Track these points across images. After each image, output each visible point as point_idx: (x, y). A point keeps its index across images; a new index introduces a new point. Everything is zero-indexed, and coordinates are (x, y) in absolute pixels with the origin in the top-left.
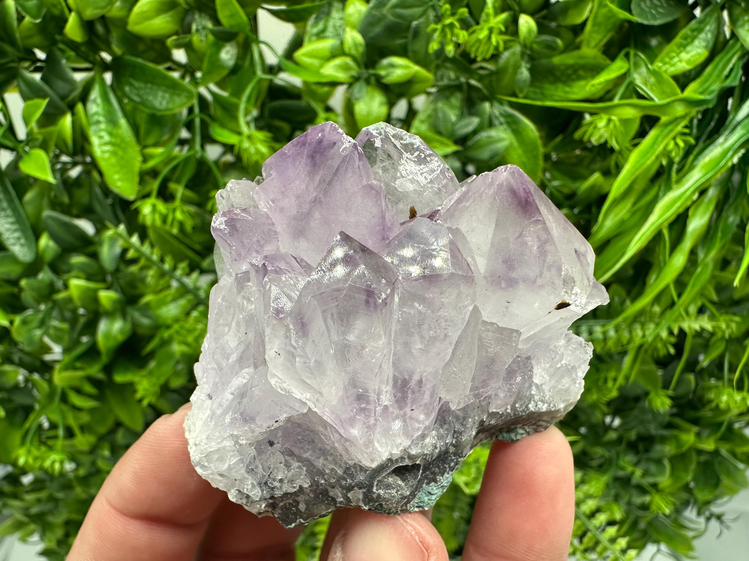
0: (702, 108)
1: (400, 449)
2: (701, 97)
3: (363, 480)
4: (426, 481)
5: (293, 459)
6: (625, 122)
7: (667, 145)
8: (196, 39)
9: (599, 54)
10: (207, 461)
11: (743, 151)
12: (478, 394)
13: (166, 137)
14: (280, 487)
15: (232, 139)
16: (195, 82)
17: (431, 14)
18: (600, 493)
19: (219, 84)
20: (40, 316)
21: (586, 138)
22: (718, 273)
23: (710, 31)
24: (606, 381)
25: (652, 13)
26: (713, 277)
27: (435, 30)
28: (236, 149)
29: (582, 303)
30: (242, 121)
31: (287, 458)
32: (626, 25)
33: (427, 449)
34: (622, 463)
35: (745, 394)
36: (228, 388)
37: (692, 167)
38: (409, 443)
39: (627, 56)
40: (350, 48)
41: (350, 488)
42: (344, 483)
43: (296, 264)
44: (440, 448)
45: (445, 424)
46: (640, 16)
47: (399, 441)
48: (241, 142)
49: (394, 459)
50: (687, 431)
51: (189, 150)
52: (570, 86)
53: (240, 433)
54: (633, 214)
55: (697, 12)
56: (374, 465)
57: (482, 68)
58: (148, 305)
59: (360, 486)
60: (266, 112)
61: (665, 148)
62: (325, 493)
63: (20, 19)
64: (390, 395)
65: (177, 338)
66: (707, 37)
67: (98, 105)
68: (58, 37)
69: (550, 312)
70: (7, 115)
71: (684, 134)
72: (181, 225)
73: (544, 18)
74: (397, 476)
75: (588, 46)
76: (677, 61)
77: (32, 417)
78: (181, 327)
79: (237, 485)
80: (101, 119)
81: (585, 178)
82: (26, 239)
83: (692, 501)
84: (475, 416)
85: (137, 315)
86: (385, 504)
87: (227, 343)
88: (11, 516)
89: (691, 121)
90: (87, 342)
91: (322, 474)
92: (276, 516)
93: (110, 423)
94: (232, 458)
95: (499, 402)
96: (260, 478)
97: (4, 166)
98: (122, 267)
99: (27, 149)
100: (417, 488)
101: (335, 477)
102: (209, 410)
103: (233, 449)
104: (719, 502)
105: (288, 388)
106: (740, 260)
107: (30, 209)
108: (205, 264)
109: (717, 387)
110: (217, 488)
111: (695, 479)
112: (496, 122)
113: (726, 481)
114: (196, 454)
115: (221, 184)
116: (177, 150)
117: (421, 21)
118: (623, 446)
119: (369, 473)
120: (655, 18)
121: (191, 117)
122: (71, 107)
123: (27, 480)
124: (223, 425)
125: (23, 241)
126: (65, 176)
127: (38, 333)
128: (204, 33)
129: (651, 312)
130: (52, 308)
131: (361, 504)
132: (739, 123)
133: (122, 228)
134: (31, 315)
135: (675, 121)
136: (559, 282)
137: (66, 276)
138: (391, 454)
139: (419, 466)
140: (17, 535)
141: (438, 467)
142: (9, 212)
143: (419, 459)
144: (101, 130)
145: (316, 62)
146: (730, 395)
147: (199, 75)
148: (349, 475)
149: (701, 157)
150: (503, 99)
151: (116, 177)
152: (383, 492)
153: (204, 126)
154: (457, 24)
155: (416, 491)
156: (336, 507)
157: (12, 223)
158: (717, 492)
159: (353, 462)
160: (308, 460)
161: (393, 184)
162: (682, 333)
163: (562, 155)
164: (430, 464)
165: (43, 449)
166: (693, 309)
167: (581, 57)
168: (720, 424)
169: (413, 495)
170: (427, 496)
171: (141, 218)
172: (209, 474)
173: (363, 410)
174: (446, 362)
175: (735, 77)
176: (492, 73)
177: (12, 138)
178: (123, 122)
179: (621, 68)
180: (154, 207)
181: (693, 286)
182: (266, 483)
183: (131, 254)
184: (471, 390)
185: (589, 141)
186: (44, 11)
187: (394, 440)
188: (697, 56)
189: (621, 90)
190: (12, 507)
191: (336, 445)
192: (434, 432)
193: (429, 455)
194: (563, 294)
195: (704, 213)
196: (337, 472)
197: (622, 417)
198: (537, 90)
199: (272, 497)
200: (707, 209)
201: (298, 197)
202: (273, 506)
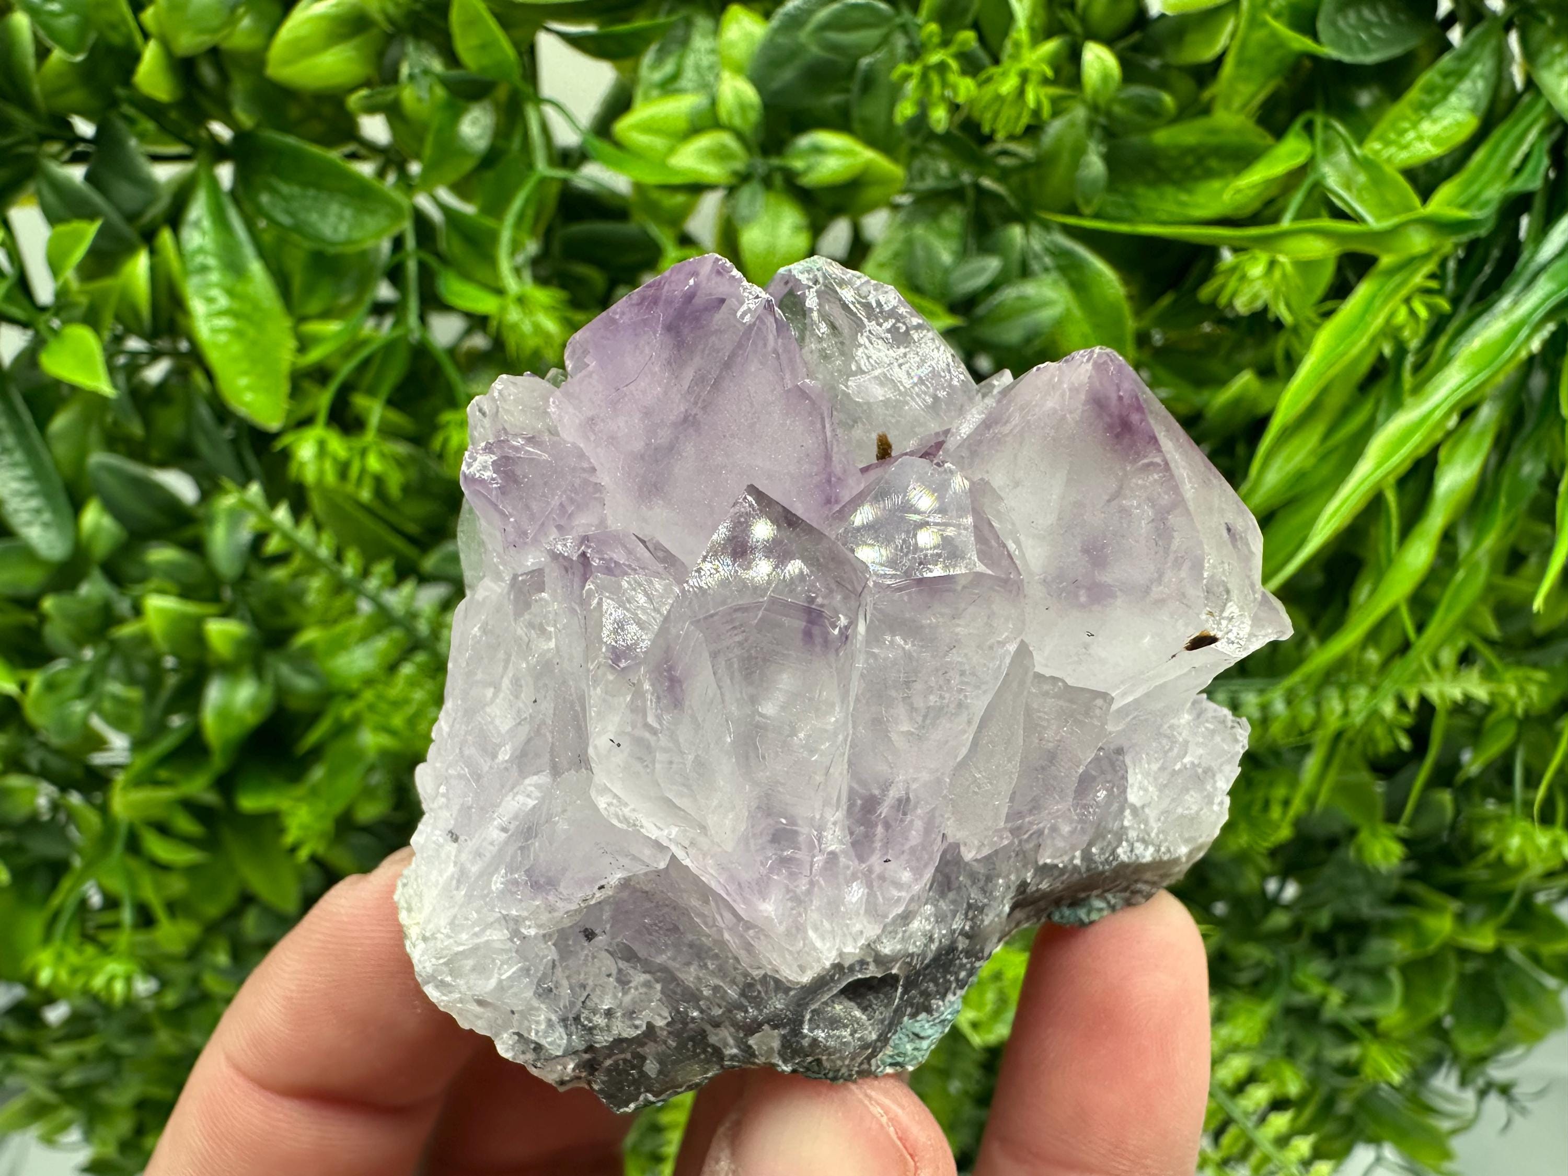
0: (1465, 238)
1: (859, 944)
2: (1465, 214)
3: (781, 1010)
4: (909, 1010)
5: (635, 968)
6: (1306, 267)
7: (1392, 314)
8: (409, 95)
9: (1250, 124)
10: (451, 973)
11: (1551, 327)
12: (1019, 828)
13: (345, 300)
14: (607, 1026)
15: (485, 304)
16: (407, 184)
17: (900, 42)
18: (1255, 1041)
19: (459, 189)
20: (83, 673)
21: (1223, 300)
22: (1500, 580)
23: (1482, 75)
24: (1266, 805)
25: (1360, 38)
26: (1490, 588)
27: (907, 77)
28: (494, 324)
29: (1241, 636)
30: (505, 265)
31: (622, 964)
32: (1307, 63)
33: (915, 943)
34: (1301, 977)
35: (1558, 831)
36: (495, 816)
37: (1445, 361)
38: (879, 932)
39: (1309, 128)
40: (730, 114)
41: (753, 1028)
42: (740, 1016)
43: (647, 554)
44: (940, 941)
45: (950, 889)
46: (1335, 44)
47: (858, 927)
48: (503, 309)
49: (846, 964)
50: (1438, 910)
51: (396, 324)
52: (1189, 192)
53: (525, 914)
54: (1324, 458)
55: (1455, 35)
56: (806, 979)
57: (1005, 153)
58: (308, 651)
59: (775, 1022)
60: (556, 247)
61: (1388, 321)
62: (700, 1038)
63: (42, 53)
64: (842, 830)
65: (371, 719)
66: (1476, 88)
67: (204, 233)
68: (120, 92)
69: (1174, 656)
70: (14, 255)
71: (1428, 291)
72: (379, 482)
73: (1136, 48)
74: (850, 999)
75: (1227, 107)
76: (1415, 139)
77: (66, 884)
78: (380, 697)
79: (515, 1023)
80: (211, 261)
81: (1222, 382)
82: (55, 511)
83: (1449, 1055)
84: (1009, 874)
85: (285, 670)
86: (827, 1059)
87: (492, 722)
88: (22, 1090)
89: (1443, 264)
90: (181, 728)
91: (693, 997)
92: (596, 1087)
93: (228, 897)
94: (505, 966)
95: (1060, 844)
96: (565, 1007)
97: (7, 360)
98: (255, 570)
99: (56, 323)
100: (891, 1025)
101: (724, 1004)
102: (452, 864)
103: (507, 947)
104: (1505, 1057)
105: (633, 816)
106: (1547, 552)
107: (62, 450)
108: (430, 563)
109: (1499, 818)
110: (471, 1031)
111: (1454, 1010)
112: (1035, 266)
113: (1518, 1014)
114: (426, 957)
115: (462, 397)
116: (369, 326)
117: (879, 56)
118: (1303, 942)
119: (794, 996)
120: (1366, 50)
121: (398, 257)
122: (149, 237)
123: (55, 1014)
124: (487, 895)
125: (47, 516)
126: (135, 381)
127: (79, 707)
128: (425, 82)
129: (1360, 662)
130: (108, 657)
131: (777, 1060)
132: (1543, 268)
133: (255, 490)
134: (66, 670)
135: (1410, 263)
136: (1195, 593)
137: (137, 590)
138: (841, 954)
139: (895, 978)
140: (34, 1131)
141: (935, 980)
142: (18, 456)
143: (898, 965)
144: (209, 286)
145: (658, 143)
146: (1527, 836)
147: (415, 168)
148: (752, 1000)
149: (1463, 340)
150: (1050, 220)
151: (243, 381)
152: (823, 1035)
153: (426, 276)
154: (954, 64)
155: (889, 1031)
156: (722, 1067)
157: (25, 479)
158: (1501, 1036)
159: (762, 972)
160: (664, 969)
161: (844, 388)
162: (1426, 707)
163: (1174, 335)
164: (918, 973)
165: (90, 950)
166: (1448, 657)
167: (1214, 131)
168: (1506, 896)
169: (883, 1039)
170: (911, 1041)
171: (293, 469)
172: (455, 1001)
173: (784, 862)
174: (958, 759)
175: (1535, 172)
176: (1026, 165)
177: (25, 302)
178: (256, 268)
179: (1298, 153)
180: (322, 446)
181: (1449, 609)
182: (577, 1019)
183: (274, 545)
184: (1008, 819)
185: (1230, 304)
186: (92, 37)
187: (847, 925)
188: (1456, 129)
189: (1297, 199)
190: (24, 1071)
191: (727, 936)
192: (928, 907)
193: (918, 956)
194: (1204, 617)
195: (1472, 456)
196: (726, 992)
197: (1302, 881)
198: (1121, 200)
199: (590, 1049)
200: (1477, 446)
201: (647, 413)
202: (590, 1066)
